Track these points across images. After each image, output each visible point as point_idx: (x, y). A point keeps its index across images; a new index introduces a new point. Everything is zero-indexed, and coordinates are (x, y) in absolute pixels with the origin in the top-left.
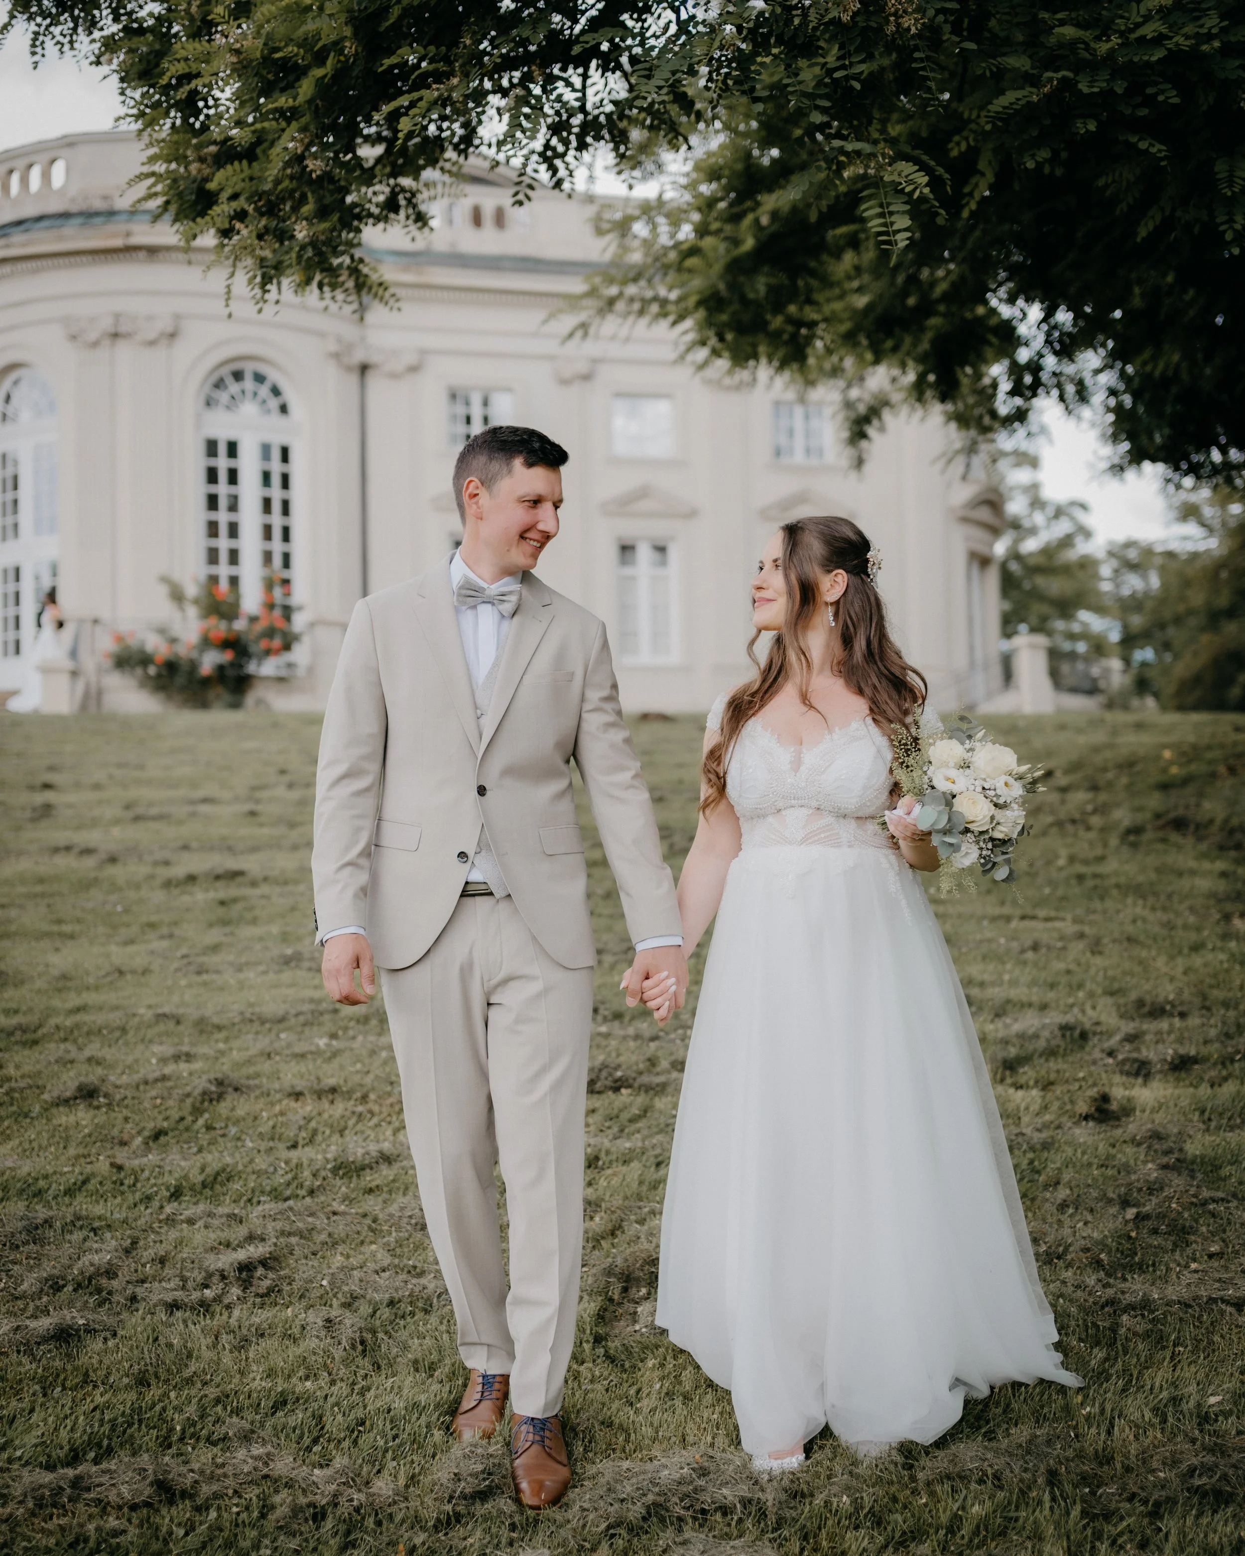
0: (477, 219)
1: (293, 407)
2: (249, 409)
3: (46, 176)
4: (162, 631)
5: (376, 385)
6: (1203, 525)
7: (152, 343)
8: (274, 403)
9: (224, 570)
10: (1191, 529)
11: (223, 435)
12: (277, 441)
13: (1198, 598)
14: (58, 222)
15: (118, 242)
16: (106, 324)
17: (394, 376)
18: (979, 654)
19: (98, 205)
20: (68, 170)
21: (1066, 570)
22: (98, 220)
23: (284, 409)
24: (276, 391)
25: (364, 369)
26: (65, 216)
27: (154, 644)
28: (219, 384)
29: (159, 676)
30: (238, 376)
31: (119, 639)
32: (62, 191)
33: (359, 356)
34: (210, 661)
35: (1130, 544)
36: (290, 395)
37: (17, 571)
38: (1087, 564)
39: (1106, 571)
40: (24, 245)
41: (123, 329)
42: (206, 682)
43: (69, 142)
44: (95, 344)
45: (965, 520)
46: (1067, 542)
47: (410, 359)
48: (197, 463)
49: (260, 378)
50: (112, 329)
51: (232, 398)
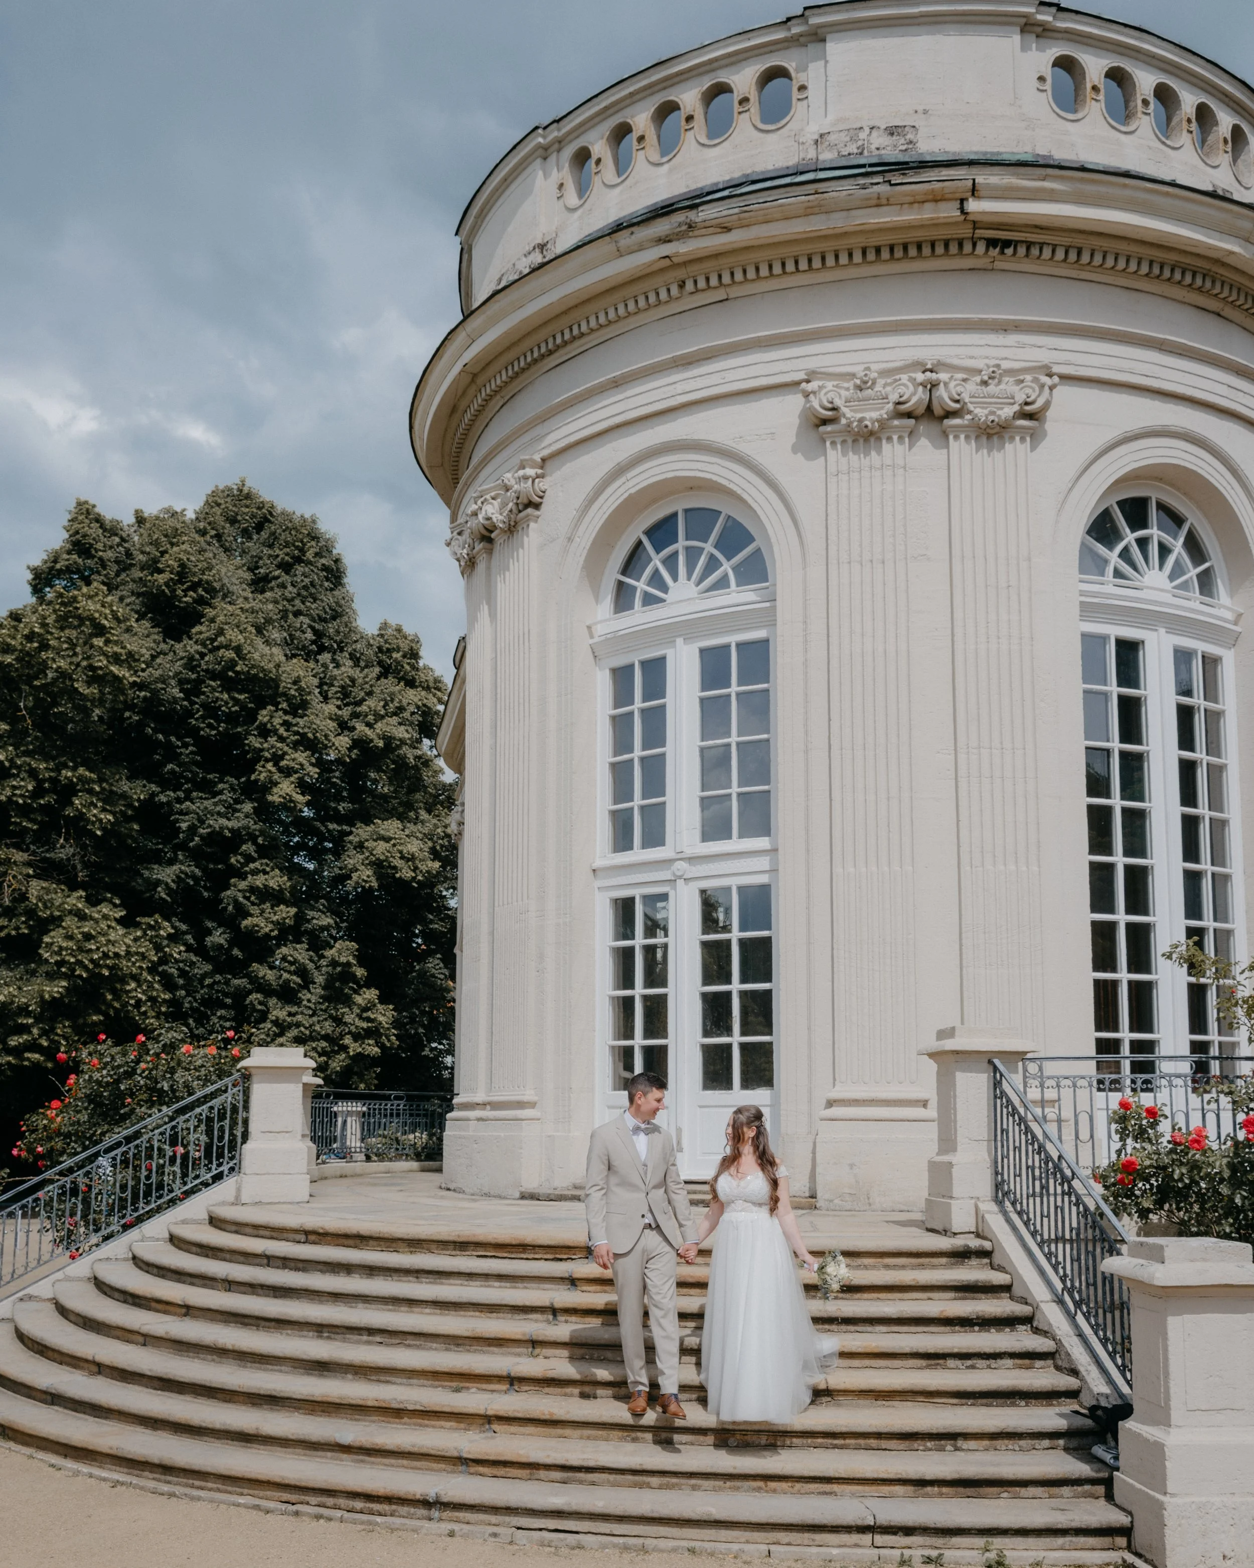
2: (1155, 580)
7: (998, 431)
8: (1192, 573)
9: (1121, 917)
11: (1113, 629)
12: (1198, 646)
16: (907, 391)
19: (882, 148)
23: (1206, 585)
24: (1193, 547)
30: (1137, 513)
36: (1214, 556)
44: (876, 433)
48: (1075, 686)
50: (916, 398)
51: (1125, 555)
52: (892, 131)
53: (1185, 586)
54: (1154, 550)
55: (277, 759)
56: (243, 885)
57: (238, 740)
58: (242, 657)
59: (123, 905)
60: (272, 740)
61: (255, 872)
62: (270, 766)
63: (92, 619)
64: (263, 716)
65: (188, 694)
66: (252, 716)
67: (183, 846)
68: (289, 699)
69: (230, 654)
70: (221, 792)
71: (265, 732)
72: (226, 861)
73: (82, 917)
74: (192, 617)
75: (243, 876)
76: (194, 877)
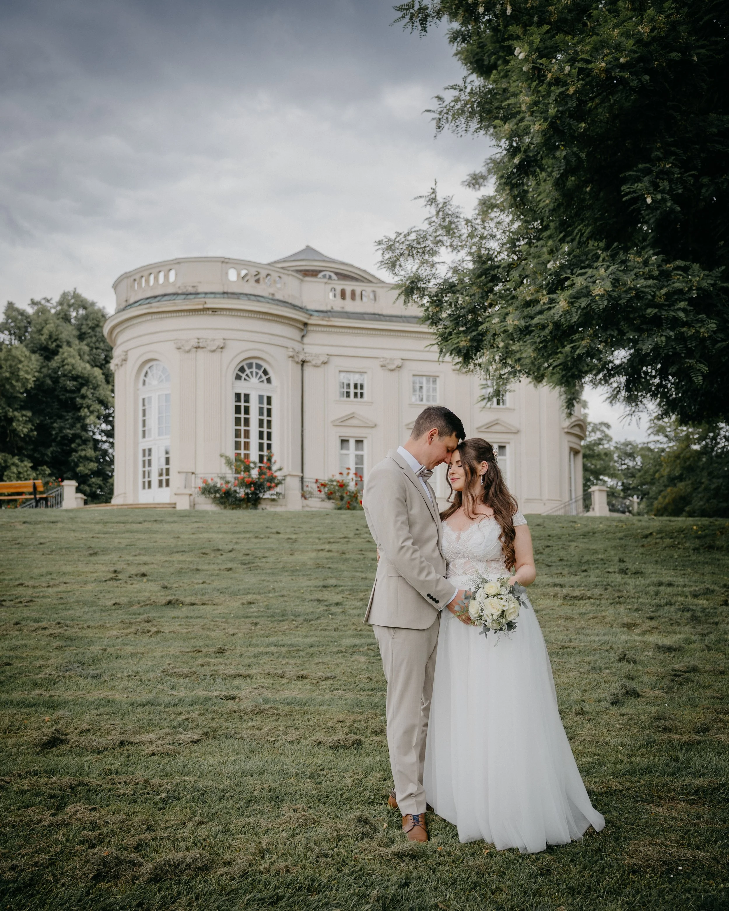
0: (343, 295)
1: (273, 379)
2: (254, 380)
3: (166, 277)
4: (222, 478)
5: (308, 369)
6: (666, 436)
7: (214, 351)
8: (264, 378)
9: (242, 452)
10: (661, 438)
11: (243, 392)
12: (266, 394)
13: (665, 471)
14: (174, 297)
15: (201, 307)
16: (194, 343)
17: (316, 366)
18: (573, 496)
19: (191, 290)
20: (176, 274)
21: (598, 456)
22: (192, 297)
23: (269, 381)
24: (265, 372)
25: (303, 362)
26: (176, 294)
27: (219, 483)
28: (242, 370)
29: (222, 497)
30: (250, 366)
31: (205, 482)
32: (174, 284)
33: (301, 357)
34: (242, 492)
35: (627, 444)
36: (271, 374)
37: (150, 450)
38: (608, 454)
39: (615, 457)
40: (158, 308)
41: (201, 345)
42: (241, 500)
43: (178, 262)
44: (189, 351)
45: (568, 433)
46: (599, 442)
47: (324, 359)
48: (231, 404)
49: (259, 366)
50: (196, 345)
51: (247, 375)
52: (193, 287)
53: (262, 381)
54: (254, 374)
55: (88, 407)
56: (77, 455)
57: (73, 399)
58: (74, 368)
59: (32, 462)
60: (87, 400)
61: (82, 450)
62: (86, 410)
63: (18, 358)
64: (84, 391)
65: (54, 382)
66: (79, 390)
67: (54, 440)
68: (93, 384)
69: (70, 367)
70: (68, 420)
71: (84, 397)
72: (70, 446)
73: (17, 466)
74: (55, 352)
75: (76, 451)
76: (57, 451)
